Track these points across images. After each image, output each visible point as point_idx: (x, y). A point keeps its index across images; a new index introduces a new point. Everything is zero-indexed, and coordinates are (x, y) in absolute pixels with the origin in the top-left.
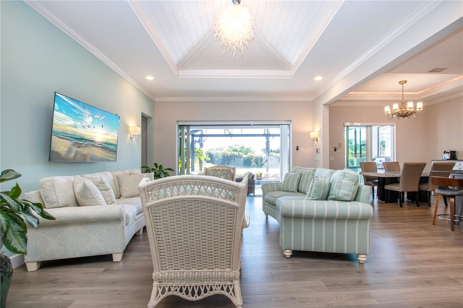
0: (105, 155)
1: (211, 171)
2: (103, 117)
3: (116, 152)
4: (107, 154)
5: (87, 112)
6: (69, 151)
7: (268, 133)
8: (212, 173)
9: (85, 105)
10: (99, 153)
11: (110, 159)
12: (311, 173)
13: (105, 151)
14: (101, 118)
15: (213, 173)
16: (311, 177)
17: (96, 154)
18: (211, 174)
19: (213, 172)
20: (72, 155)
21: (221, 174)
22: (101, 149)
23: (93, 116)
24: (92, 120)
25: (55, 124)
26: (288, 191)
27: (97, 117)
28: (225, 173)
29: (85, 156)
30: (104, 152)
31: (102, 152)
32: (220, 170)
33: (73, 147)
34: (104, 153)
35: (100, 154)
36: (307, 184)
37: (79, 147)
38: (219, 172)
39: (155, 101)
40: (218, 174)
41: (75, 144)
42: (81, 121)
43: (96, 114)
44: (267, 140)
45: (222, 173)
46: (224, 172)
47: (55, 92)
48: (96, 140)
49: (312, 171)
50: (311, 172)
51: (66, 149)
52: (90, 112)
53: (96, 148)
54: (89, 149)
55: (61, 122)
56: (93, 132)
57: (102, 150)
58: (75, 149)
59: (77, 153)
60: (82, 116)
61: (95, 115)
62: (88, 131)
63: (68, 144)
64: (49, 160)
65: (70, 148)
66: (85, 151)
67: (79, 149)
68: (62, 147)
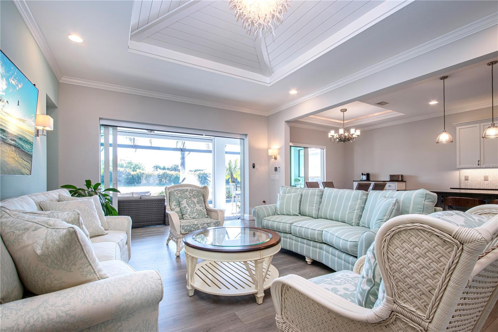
0: (19, 162)
1: (177, 192)
2: (20, 85)
3: (32, 157)
4: (20, 160)
7: (184, 148)
8: (177, 194)
10: (11, 157)
11: (23, 170)
12: (316, 194)
13: (19, 153)
14: (18, 86)
15: (180, 195)
16: (317, 198)
17: (7, 159)
18: (177, 196)
19: (179, 193)
21: (190, 195)
22: (14, 148)
23: (7, 80)
24: (6, 87)
26: (289, 214)
27: (13, 82)
28: (196, 194)
31: (15, 155)
32: (189, 191)
34: (17, 159)
35: (12, 159)
36: (313, 206)
38: (187, 193)
39: (60, 82)
40: (187, 195)
44: (182, 155)
45: (192, 195)
46: (194, 193)
48: (9, 131)
49: (318, 191)
50: (316, 192)
52: (5, 69)
53: (7, 147)
56: (6, 113)
57: (15, 151)
61: (10, 77)
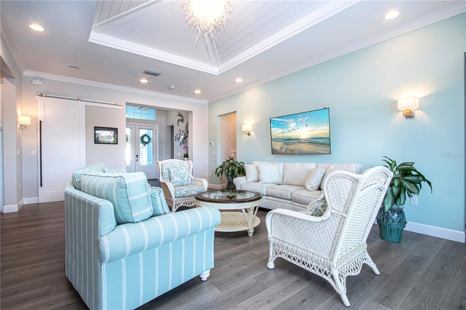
0: (314, 149)
3: (330, 144)
4: (315, 147)
6: (282, 148)
9: (287, 116)
10: (306, 147)
11: (320, 152)
13: (313, 145)
17: (303, 148)
20: (284, 150)
22: (307, 144)
29: (293, 150)
31: (310, 146)
37: (288, 145)
41: (285, 144)
47: (270, 119)
51: (280, 147)
53: (302, 144)
54: (296, 145)
57: (309, 144)
58: (285, 146)
59: (286, 149)
63: (280, 144)
64: (272, 154)
65: (282, 146)
66: (293, 147)
67: (288, 146)
68: (278, 146)
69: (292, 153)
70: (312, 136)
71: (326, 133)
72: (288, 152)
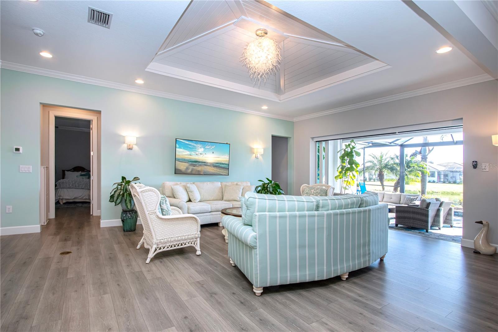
2: (213, 146)
3: (228, 169)
4: (218, 170)
5: (199, 145)
6: (187, 168)
9: (197, 141)
11: (221, 173)
14: (211, 147)
17: (209, 170)
22: (212, 167)
23: (204, 148)
24: (203, 150)
25: (177, 155)
27: (208, 147)
29: (199, 171)
30: (216, 169)
31: (214, 169)
33: (190, 166)
35: (212, 170)
37: (194, 166)
41: (191, 165)
42: (195, 152)
43: (207, 146)
46: (317, 191)
47: (176, 139)
48: (208, 162)
51: (185, 168)
53: (208, 167)
54: (203, 167)
55: (181, 154)
56: (205, 157)
57: (214, 167)
58: (191, 167)
59: (193, 170)
60: (196, 148)
61: (205, 146)
62: (201, 157)
63: (186, 165)
64: (175, 173)
65: (188, 167)
66: (199, 168)
67: (194, 168)
68: (182, 166)
69: (199, 174)
70: (216, 162)
71: (227, 160)
72: (193, 172)
